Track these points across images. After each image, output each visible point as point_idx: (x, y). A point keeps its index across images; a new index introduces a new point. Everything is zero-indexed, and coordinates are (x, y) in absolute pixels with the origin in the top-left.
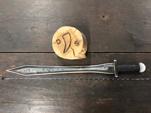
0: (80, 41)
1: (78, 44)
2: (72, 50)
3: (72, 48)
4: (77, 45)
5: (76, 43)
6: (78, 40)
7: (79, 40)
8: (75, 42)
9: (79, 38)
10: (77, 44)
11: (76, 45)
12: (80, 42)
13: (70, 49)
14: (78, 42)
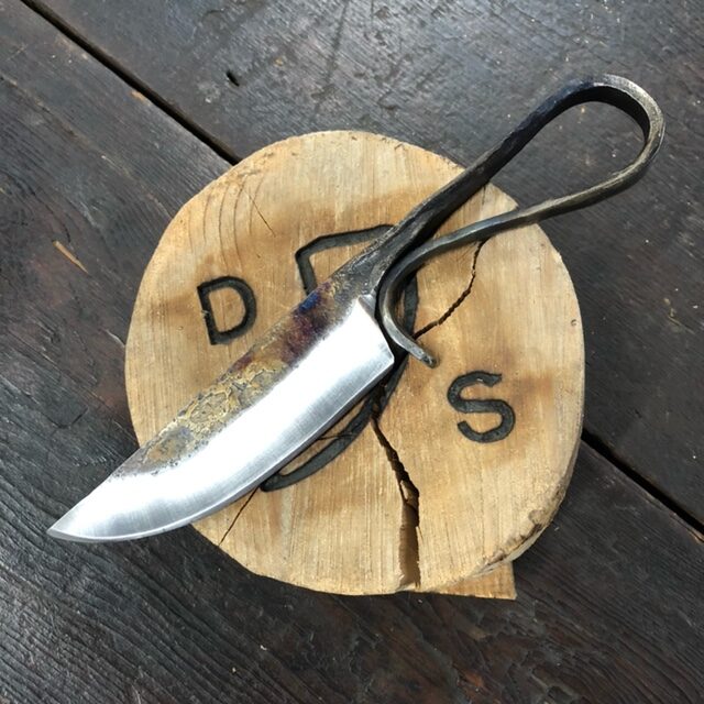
0: (540, 385)
1: (495, 419)
2: (391, 473)
3: (392, 455)
4: (486, 437)
5: (468, 393)
6: (509, 357)
7: (529, 366)
8: (461, 381)
9: (527, 344)
10: (482, 422)
11: (465, 429)
12: (539, 406)
13: (370, 457)
14: (499, 392)
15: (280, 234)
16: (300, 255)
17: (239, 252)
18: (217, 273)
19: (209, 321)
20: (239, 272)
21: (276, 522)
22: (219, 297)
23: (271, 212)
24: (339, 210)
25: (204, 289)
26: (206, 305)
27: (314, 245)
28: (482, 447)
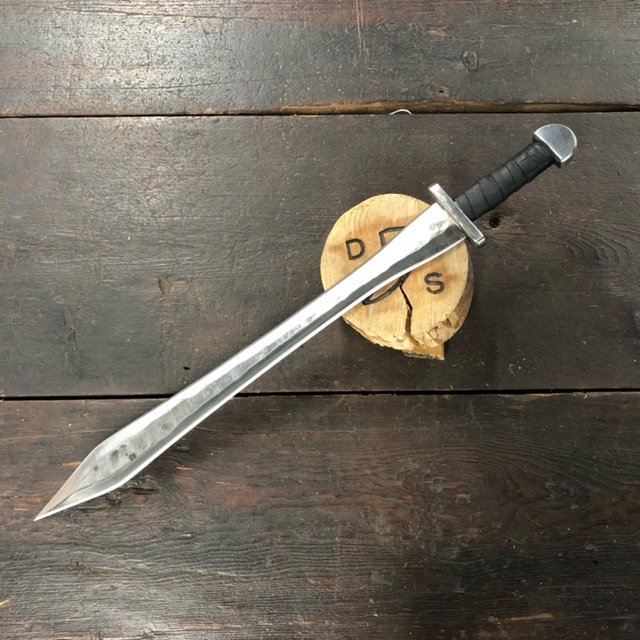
2: (405, 302)
5: (431, 279)
7: (451, 272)
8: (429, 275)
11: (429, 289)
13: (398, 297)
15: (375, 226)
16: (381, 233)
17: (360, 231)
18: (353, 237)
19: (349, 252)
20: (360, 238)
21: (367, 314)
22: (353, 245)
23: (372, 219)
24: (395, 220)
25: (348, 242)
26: (348, 248)
27: (385, 230)
28: (434, 295)
